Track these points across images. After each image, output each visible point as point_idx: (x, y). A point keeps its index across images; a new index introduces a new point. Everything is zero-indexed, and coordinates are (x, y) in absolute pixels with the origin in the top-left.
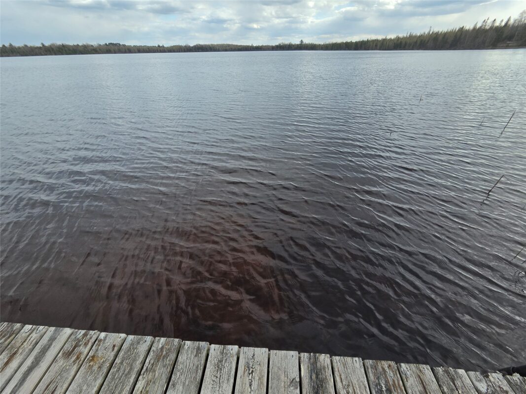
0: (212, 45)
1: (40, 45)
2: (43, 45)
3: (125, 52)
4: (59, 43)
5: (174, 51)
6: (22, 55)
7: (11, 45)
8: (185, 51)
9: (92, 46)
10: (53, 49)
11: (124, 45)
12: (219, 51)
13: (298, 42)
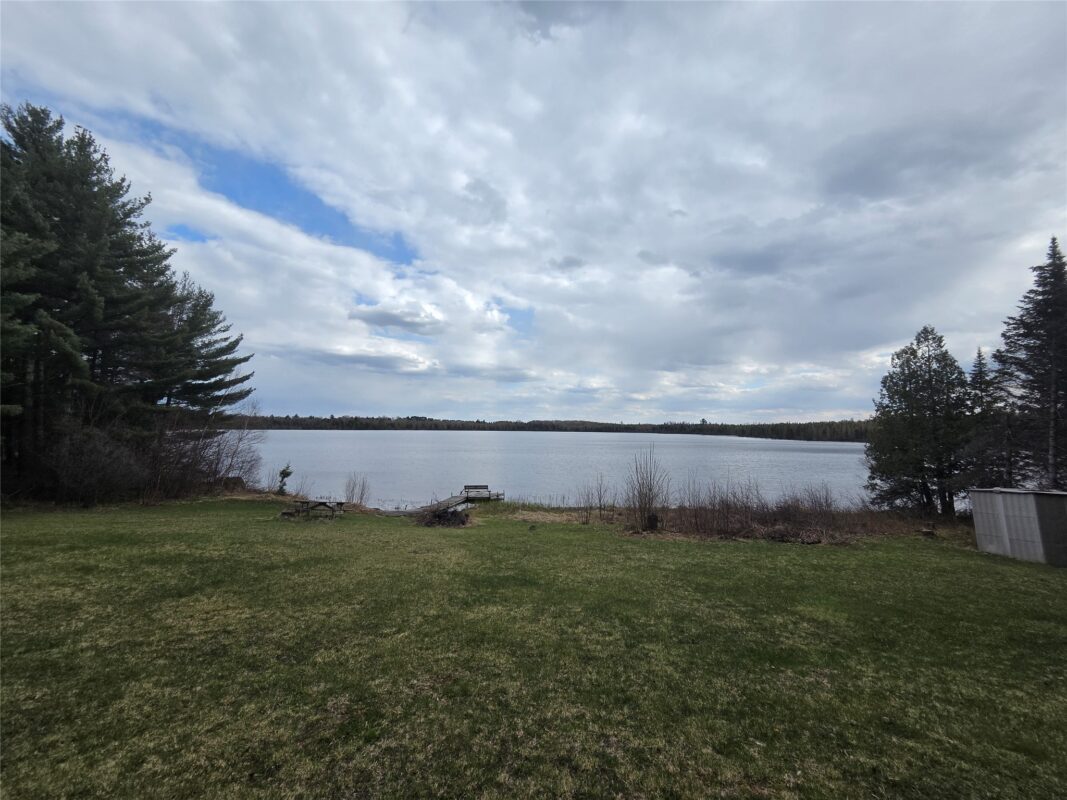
0: (556, 421)
1: (328, 417)
2: (332, 417)
3: (430, 429)
4: (352, 414)
5: (498, 429)
6: (304, 429)
7: (296, 416)
8: (514, 429)
9: (389, 419)
10: (342, 423)
11: (431, 420)
12: (566, 430)
13: (698, 422)
